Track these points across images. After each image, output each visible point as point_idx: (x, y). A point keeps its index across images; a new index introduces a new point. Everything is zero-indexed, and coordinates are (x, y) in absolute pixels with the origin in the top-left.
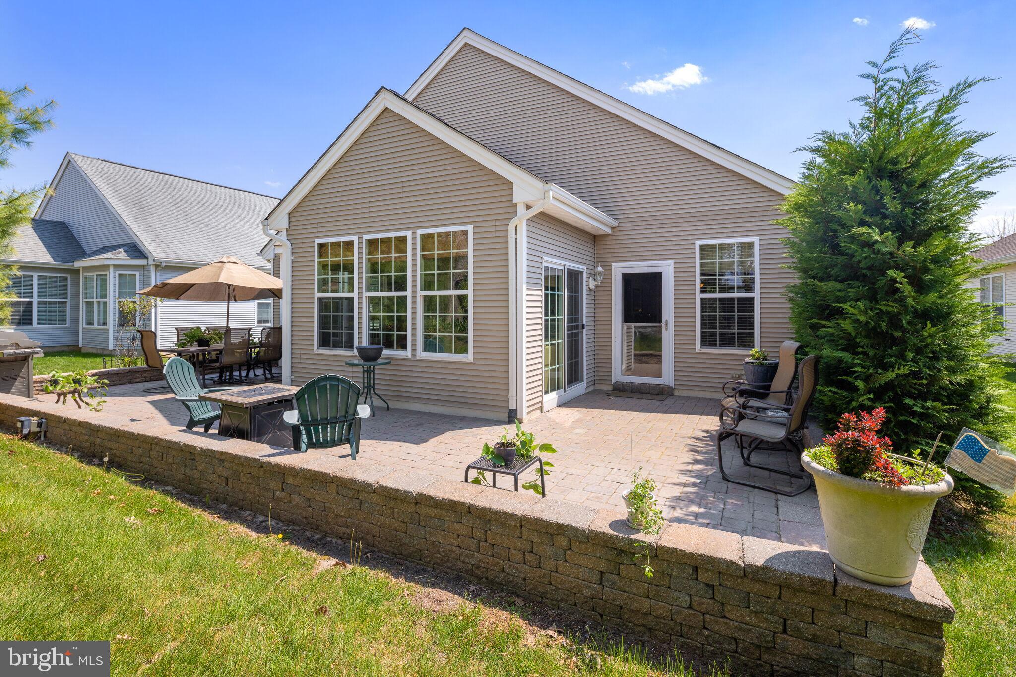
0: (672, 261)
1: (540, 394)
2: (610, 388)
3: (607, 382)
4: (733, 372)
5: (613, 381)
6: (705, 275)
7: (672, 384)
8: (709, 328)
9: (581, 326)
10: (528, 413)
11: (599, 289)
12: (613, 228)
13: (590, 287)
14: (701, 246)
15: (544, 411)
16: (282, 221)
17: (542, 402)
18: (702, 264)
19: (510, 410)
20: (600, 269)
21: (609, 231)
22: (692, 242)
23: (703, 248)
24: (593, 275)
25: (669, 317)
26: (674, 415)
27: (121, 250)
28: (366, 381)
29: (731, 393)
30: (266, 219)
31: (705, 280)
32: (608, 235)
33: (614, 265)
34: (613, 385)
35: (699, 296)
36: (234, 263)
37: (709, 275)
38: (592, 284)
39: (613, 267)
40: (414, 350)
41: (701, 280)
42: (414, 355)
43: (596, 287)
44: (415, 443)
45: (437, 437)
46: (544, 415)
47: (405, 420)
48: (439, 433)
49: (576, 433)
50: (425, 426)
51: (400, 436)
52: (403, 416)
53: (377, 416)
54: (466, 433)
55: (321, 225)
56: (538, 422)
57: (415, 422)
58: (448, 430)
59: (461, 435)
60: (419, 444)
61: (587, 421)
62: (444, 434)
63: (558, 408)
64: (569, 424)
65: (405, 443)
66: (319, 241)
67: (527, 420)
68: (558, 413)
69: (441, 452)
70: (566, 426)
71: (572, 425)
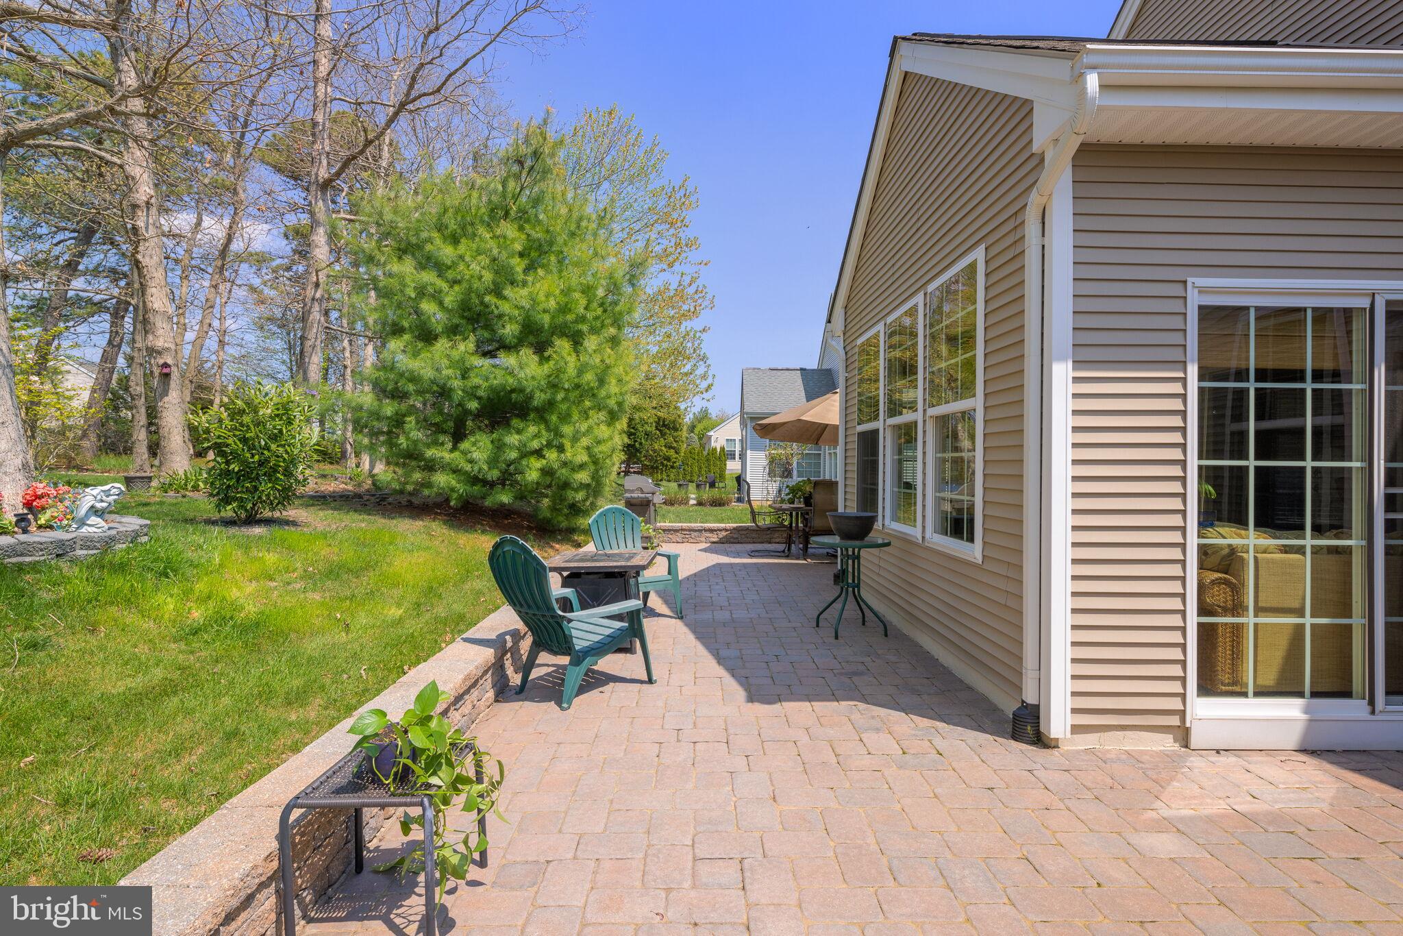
1: (1174, 687)
10: (1076, 728)
15: (1201, 744)
16: (839, 321)
19: (1023, 702)
40: (923, 527)
42: (922, 537)
44: (751, 699)
45: (807, 704)
46: (1180, 756)
47: (861, 659)
48: (835, 698)
49: (1132, 842)
50: (855, 679)
51: (770, 680)
52: (880, 652)
53: (841, 640)
54: (873, 717)
55: (863, 314)
56: (1101, 763)
57: (861, 668)
58: (864, 699)
59: (852, 717)
60: (750, 704)
61: (1292, 833)
62: (836, 703)
63: (1290, 755)
64: (1187, 812)
65: (741, 694)
66: (859, 341)
67: (1083, 748)
68: (1251, 767)
69: (731, 731)
70: (1160, 812)
71: (1192, 819)
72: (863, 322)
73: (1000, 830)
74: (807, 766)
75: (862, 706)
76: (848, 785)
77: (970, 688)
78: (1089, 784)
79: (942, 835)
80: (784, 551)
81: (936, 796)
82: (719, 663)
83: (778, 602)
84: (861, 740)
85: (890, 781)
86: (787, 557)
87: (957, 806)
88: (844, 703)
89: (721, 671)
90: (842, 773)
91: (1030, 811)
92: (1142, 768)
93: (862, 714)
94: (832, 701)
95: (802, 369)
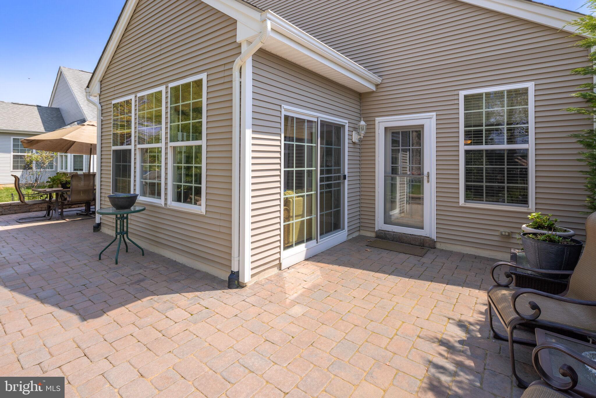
0: (434, 114)
1: (278, 250)
2: (373, 235)
3: (370, 229)
4: (502, 229)
5: (376, 229)
6: (471, 126)
7: (434, 237)
8: (474, 181)
9: (342, 178)
10: (253, 276)
11: (363, 143)
12: (377, 85)
13: (354, 140)
14: (465, 96)
15: (283, 268)
16: (96, 87)
17: (280, 259)
18: (466, 115)
19: (232, 271)
20: (363, 123)
21: (373, 88)
22: (456, 93)
23: (467, 98)
24: (355, 128)
25: (431, 170)
26: (428, 283)
27: (76, 123)
28: (119, 227)
29: (504, 280)
30: (88, 87)
31: (470, 131)
32: (373, 92)
33: (378, 119)
34: (376, 232)
35: (462, 148)
36: (92, 125)
37: (474, 126)
38: (355, 138)
39: (377, 122)
40: (166, 199)
41: (466, 132)
42: (166, 204)
43: (360, 140)
44: (84, 318)
45: (123, 308)
46: (280, 274)
47: (138, 272)
48: (137, 298)
49: (290, 314)
50: (142, 284)
51: (90, 303)
52: (145, 265)
53: (120, 264)
54: (165, 302)
55: (116, 88)
56: (262, 287)
57: (142, 277)
58: (154, 294)
59: (155, 306)
60: (85, 322)
61: (320, 289)
62: (140, 302)
63: (304, 263)
64: (295, 295)
65: (74, 318)
66: (114, 102)
67: (253, 283)
68: (299, 270)
69: (84, 346)
70: (289, 298)
71: (298, 297)
72: (116, 92)
73: (251, 333)
74: (148, 346)
75: (155, 298)
76: (177, 346)
77: (198, 271)
78: (265, 297)
79: (233, 348)
80: (45, 216)
81: (219, 330)
82: (42, 302)
83: (63, 250)
84: (167, 317)
85: (195, 333)
86: (50, 220)
87: (230, 331)
88: (145, 300)
89: (49, 308)
90: (169, 340)
91: (255, 319)
92: (274, 283)
93: (158, 303)
94: (137, 301)
95: (37, 106)
